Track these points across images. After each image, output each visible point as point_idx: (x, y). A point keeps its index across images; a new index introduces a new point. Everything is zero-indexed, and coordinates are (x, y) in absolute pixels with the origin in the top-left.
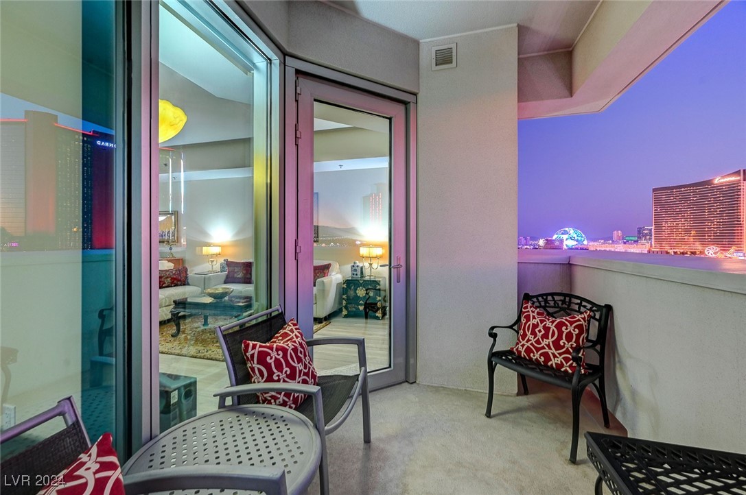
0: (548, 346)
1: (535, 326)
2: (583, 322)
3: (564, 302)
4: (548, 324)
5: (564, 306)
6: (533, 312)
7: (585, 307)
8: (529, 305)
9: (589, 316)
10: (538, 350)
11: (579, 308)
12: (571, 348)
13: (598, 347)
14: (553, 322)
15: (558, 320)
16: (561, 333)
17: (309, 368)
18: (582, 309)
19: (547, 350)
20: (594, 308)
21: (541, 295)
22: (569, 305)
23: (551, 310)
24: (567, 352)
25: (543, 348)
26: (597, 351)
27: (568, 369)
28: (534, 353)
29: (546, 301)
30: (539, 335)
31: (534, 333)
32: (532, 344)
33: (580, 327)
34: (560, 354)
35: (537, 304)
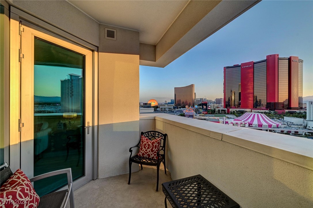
0: (149, 151)
1: (145, 145)
2: (159, 141)
3: (154, 134)
4: (149, 143)
5: (154, 135)
6: (144, 139)
7: (160, 135)
8: (143, 136)
9: (161, 138)
10: (146, 153)
11: (158, 136)
12: (156, 150)
13: (163, 149)
14: (151, 142)
15: (152, 141)
16: (153, 146)
17: (34, 196)
18: (159, 136)
19: (149, 153)
20: (162, 135)
21: (147, 132)
22: (155, 135)
23: (150, 137)
24: (155, 152)
25: (148, 152)
26: (163, 150)
27: (155, 158)
28: (145, 155)
29: (148, 134)
30: (147, 148)
31: (145, 147)
32: (144, 152)
33: (158, 143)
34: (153, 153)
35: (145, 136)
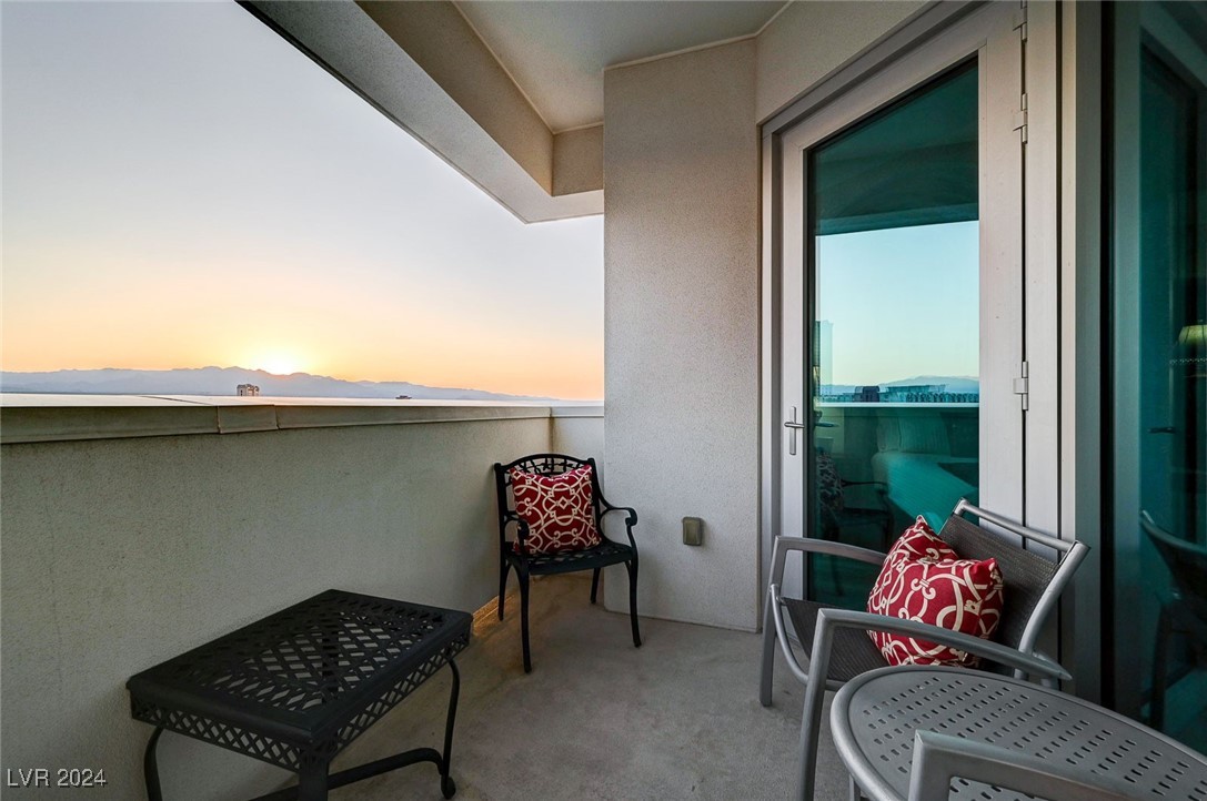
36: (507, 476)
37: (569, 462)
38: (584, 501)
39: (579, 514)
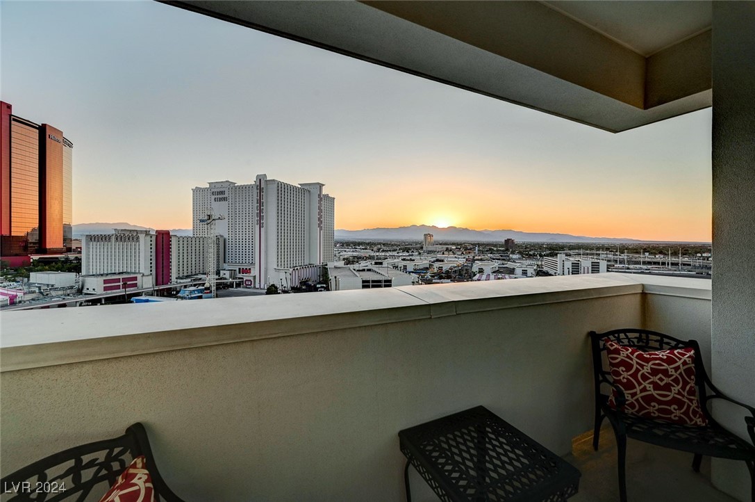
36: (601, 343)
37: (666, 340)
38: (685, 383)
39: (679, 393)
